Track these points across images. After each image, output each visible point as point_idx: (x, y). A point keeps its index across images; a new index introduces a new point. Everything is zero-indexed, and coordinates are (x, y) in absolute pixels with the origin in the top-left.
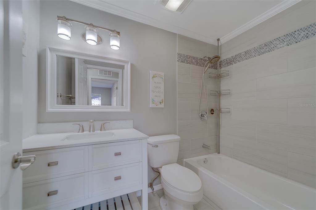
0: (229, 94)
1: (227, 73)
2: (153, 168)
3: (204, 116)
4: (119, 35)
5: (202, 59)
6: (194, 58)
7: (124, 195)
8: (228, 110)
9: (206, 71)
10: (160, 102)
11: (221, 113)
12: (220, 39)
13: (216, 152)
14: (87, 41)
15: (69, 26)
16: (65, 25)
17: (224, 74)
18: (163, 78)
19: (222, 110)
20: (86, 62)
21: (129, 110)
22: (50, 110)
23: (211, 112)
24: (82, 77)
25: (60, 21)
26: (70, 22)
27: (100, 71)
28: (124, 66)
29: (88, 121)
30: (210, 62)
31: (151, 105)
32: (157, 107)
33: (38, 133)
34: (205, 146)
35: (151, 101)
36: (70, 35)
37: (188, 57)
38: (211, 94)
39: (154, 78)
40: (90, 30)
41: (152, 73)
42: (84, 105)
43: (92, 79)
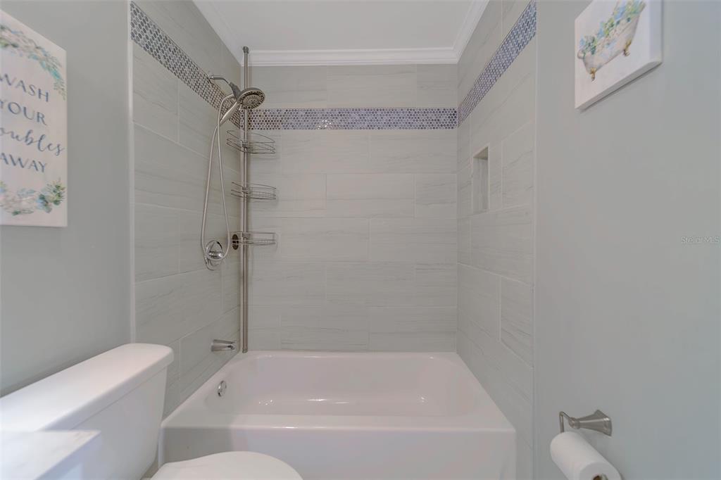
3: (219, 258)
8: (270, 237)
10: (42, 198)
12: (250, 51)
13: (241, 350)
18: (63, 74)
23: (233, 242)
30: (241, 101)
34: (218, 347)
38: (234, 193)
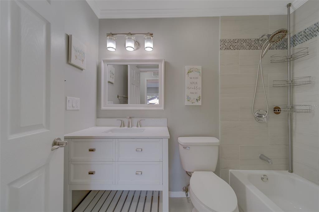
0: (310, 82)
1: (306, 50)
2: (187, 172)
3: (263, 117)
4: (152, 36)
5: (258, 40)
6: (245, 41)
7: (156, 191)
8: (308, 108)
9: (264, 55)
10: (197, 99)
11: (294, 113)
12: (293, 4)
13: (287, 170)
14: (127, 49)
15: (114, 40)
16: (111, 40)
17: (300, 54)
18: (201, 72)
19: (297, 108)
20: (138, 67)
21: (162, 108)
22: (103, 108)
23: (274, 110)
24: (135, 79)
25: (108, 37)
26: (114, 36)
27: (154, 72)
28: (158, 65)
29: (126, 117)
30: (271, 41)
31: (187, 103)
32: (193, 104)
33: (97, 126)
34: (263, 158)
35: (186, 99)
36: (115, 47)
37: (236, 41)
38: (274, 86)
39: (190, 74)
40: (128, 38)
41: (187, 68)
42: (139, 104)
43: (147, 80)
